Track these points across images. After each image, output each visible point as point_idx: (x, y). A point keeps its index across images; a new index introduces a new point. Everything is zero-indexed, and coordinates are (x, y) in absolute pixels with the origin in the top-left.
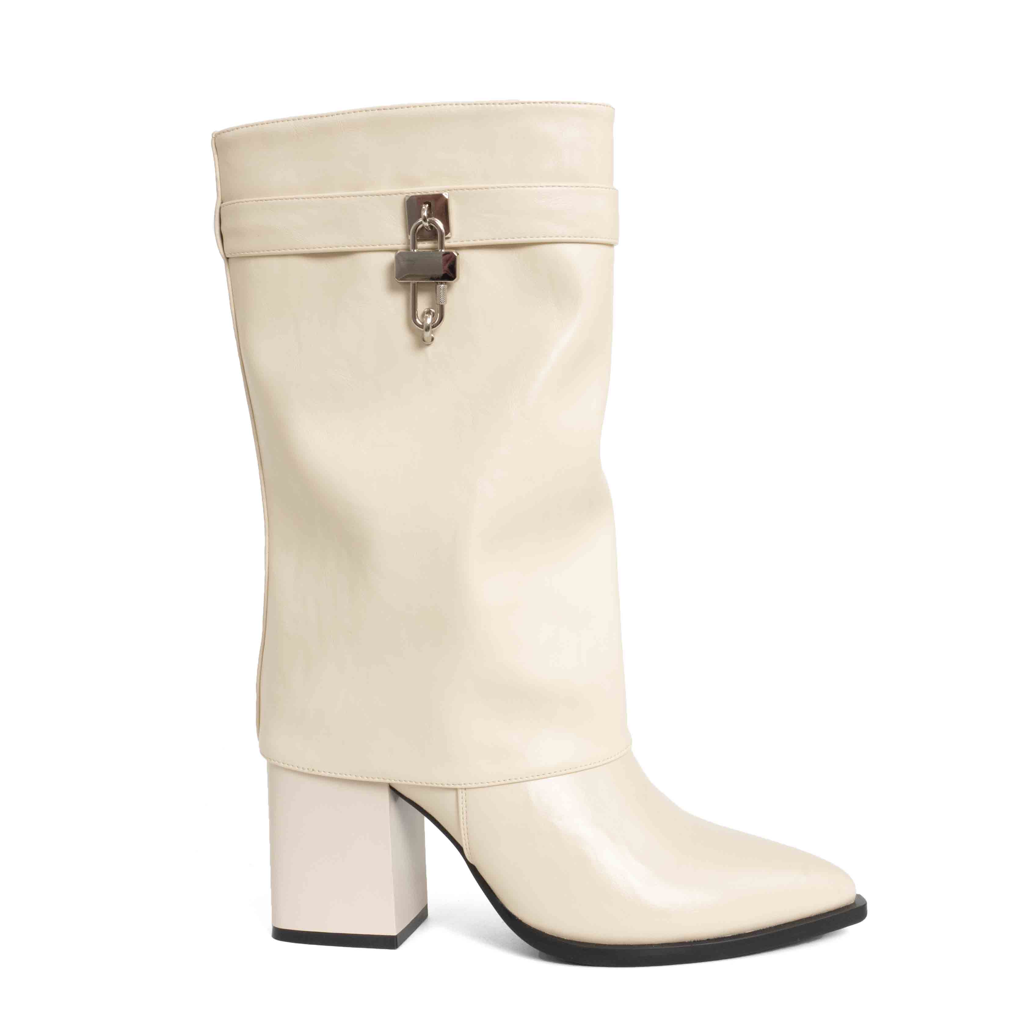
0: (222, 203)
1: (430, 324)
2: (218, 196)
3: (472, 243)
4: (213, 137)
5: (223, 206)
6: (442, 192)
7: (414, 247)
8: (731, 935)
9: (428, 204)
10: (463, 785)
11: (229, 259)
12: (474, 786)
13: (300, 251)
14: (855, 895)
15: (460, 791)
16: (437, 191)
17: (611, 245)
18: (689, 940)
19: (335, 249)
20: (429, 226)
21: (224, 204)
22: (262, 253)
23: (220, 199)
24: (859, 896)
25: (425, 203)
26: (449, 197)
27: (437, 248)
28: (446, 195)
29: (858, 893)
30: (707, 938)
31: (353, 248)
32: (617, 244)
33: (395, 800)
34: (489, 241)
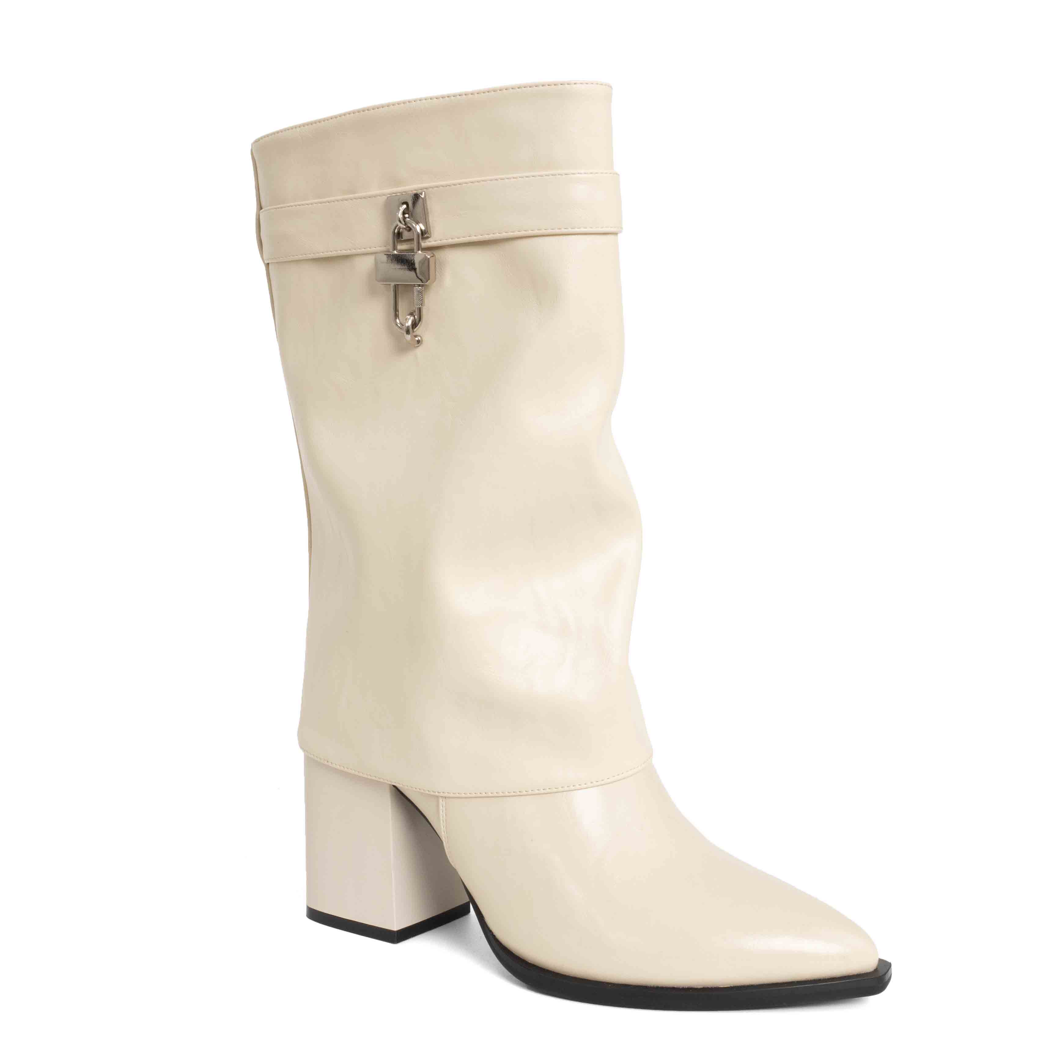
1: (410, 325)
3: (450, 241)
6: (419, 192)
7: (395, 248)
9: (406, 204)
10: (442, 793)
12: (452, 795)
13: (310, 256)
14: (878, 959)
15: (441, 800)
16: (415, 190)
24: (881, 961)
26: (426, 196)
27: (414, 250)
28: (424, 194)
29: (883, 957)
32: (621, 232)
34: (466, 238)
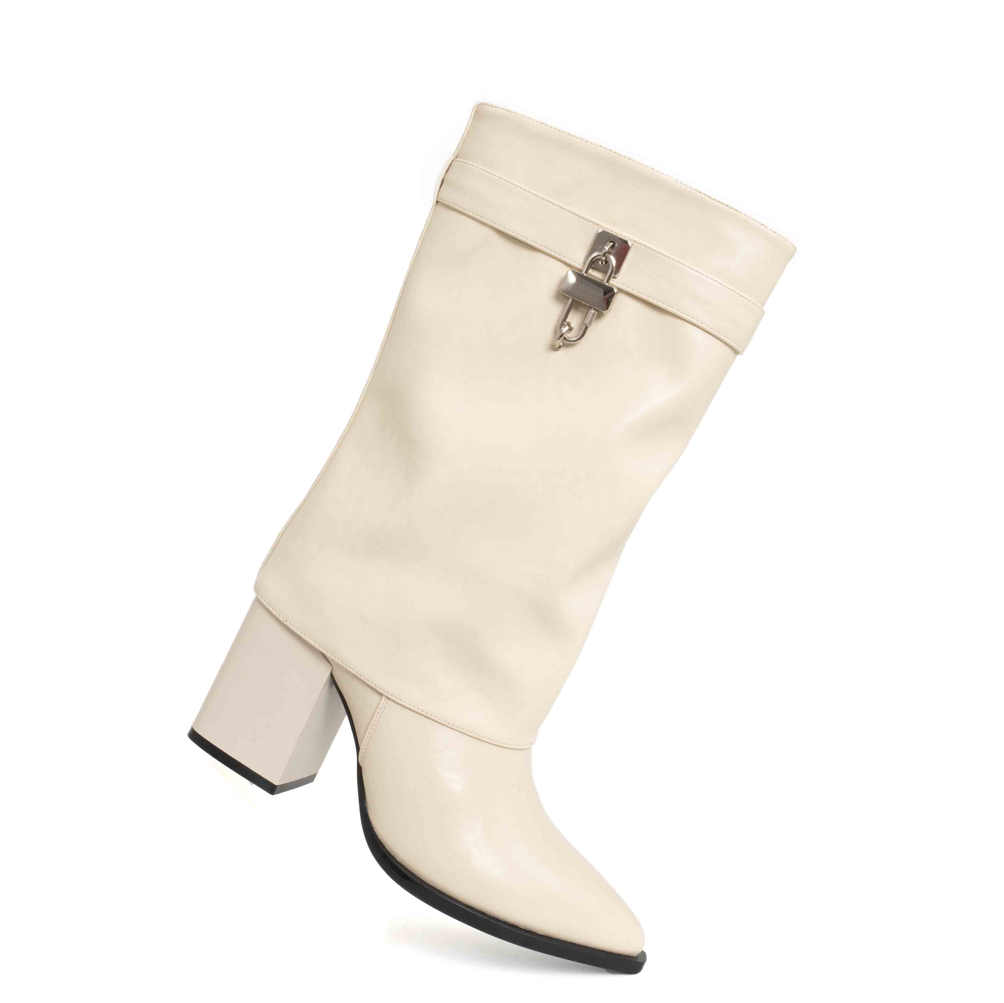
0: (456, 158)
1: (564, 333)
2: (456, 150)
3: (630, 290)
4: (477, 104)
5: (456, 161)
6: (628, 240)
7: (587, 271)
8: (524, 928)
9: (613, 243)
10: (389, 695)
11: (438, 203)
12: (397, 700)
13: (497, 227)
14: (641, 951)
15: (384, 698)
16: (625, 237)
17: (736, 352)
18: (490, 914)
19: (524, 239)
20: (605, 260)
21: (457, 158)
22: (467, 212)
23: (456, 153)
25: (611, 242)
26: (631, 246)
27: (603, 281)
28: (630, 243)
29: (645, 951)
30: (505, 921)
31: (538, 246)
32: (742, 353)
33: (331, 685)
34: (643, 296)
